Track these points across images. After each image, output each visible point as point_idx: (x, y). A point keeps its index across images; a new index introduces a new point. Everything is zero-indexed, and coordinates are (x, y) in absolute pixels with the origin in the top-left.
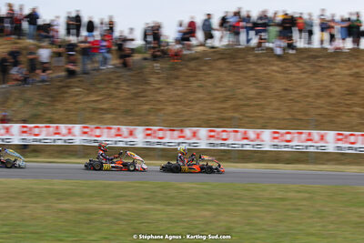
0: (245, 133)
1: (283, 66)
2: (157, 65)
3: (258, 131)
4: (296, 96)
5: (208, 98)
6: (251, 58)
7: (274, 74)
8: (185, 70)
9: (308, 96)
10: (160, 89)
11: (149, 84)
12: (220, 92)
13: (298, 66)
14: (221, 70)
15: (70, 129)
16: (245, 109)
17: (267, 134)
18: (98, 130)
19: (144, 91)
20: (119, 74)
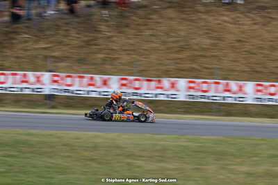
0: (227, 84)
1: (233, 16)
2: (105, 12)
3: (241, 83)
4: (251, 47)
5: (162, 47)
6: (200, 8)
7: (226, 24)
8: (135, 18)
9: (263, 48)
10: (111, 37)
11: (99, 32)
12: (173, 42)
13: (247, 17)
14: (172, 19)
15: (38, 78)
16: (204, 60)
17: (250, 87)
18: (69, 79)
19: (95, 39)
20: (66, 21)
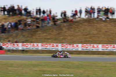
0: (93, 45)
1: (105, 24)
2: (65, 24)
4: (110, 33)
5: (81, 34)
7: (102, 27)
8: (74, 26)
10: (66, 32)
11: (63, 30)
12: (85, 33)
14: (86, 25)
16: (93, 38)
17: (100, 46)
19: (61, 32)
20: (53, 27)
